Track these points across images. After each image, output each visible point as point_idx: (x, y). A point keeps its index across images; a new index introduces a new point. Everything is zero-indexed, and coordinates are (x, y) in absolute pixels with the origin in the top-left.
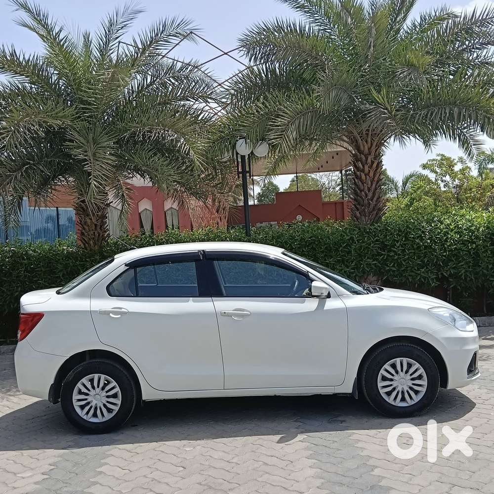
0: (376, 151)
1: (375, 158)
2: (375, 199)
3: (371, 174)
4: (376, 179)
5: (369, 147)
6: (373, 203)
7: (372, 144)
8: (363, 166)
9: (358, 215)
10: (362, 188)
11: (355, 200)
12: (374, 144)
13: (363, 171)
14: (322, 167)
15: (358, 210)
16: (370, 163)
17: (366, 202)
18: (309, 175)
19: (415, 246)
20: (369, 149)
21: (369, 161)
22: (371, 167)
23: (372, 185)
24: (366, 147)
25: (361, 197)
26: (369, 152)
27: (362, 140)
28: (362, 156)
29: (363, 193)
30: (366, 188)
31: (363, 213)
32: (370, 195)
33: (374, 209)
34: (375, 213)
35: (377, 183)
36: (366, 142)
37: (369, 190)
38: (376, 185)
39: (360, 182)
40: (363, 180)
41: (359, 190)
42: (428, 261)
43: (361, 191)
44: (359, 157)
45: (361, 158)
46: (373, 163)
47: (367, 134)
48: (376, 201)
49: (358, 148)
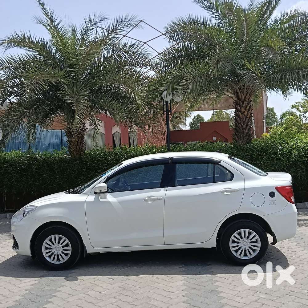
0: (249, 99)
1: (248, 104)
2: (247, 129)
3: (246, 114)
4: (248, 116)
5: (245, 96)
6: (246, 132)
7: (246, 95)
8: (241, 109)
9: (237, 138)
10: (240, 122)
11: (235, 129)
12: (248, 95)
13: (241, 111)
14: (230, 106)
15: (237, 135)
16: (245, 107)
17: (242, 130)
18: (224, 111)
19: (271, 158)
20: (245, 98)
21: (244, 105)
22: (245, 109)
23: (246, 120)
24: (243, 96)
25: (239, 128)
26: (245, 100)
27: (240, 92)
28: (240, 102)
29: (240, 125)
30: (242, 122)
31: (239, 138)
32: (244, 126)
33: (246, 135)
34: (247, 137)
35: (249, 119)
36: (243, 93)
37: (244, 123)
38: (248, 120)
39: (238, 118)
40: (241, 117)
41: (238, 123)
42: (278, 167)
43: (239, 124)
44: (238, 103)
45: (240, 103)
46: (246, 106)
47: (244, 89)
48: (248, 130)
49: (238, 97)
